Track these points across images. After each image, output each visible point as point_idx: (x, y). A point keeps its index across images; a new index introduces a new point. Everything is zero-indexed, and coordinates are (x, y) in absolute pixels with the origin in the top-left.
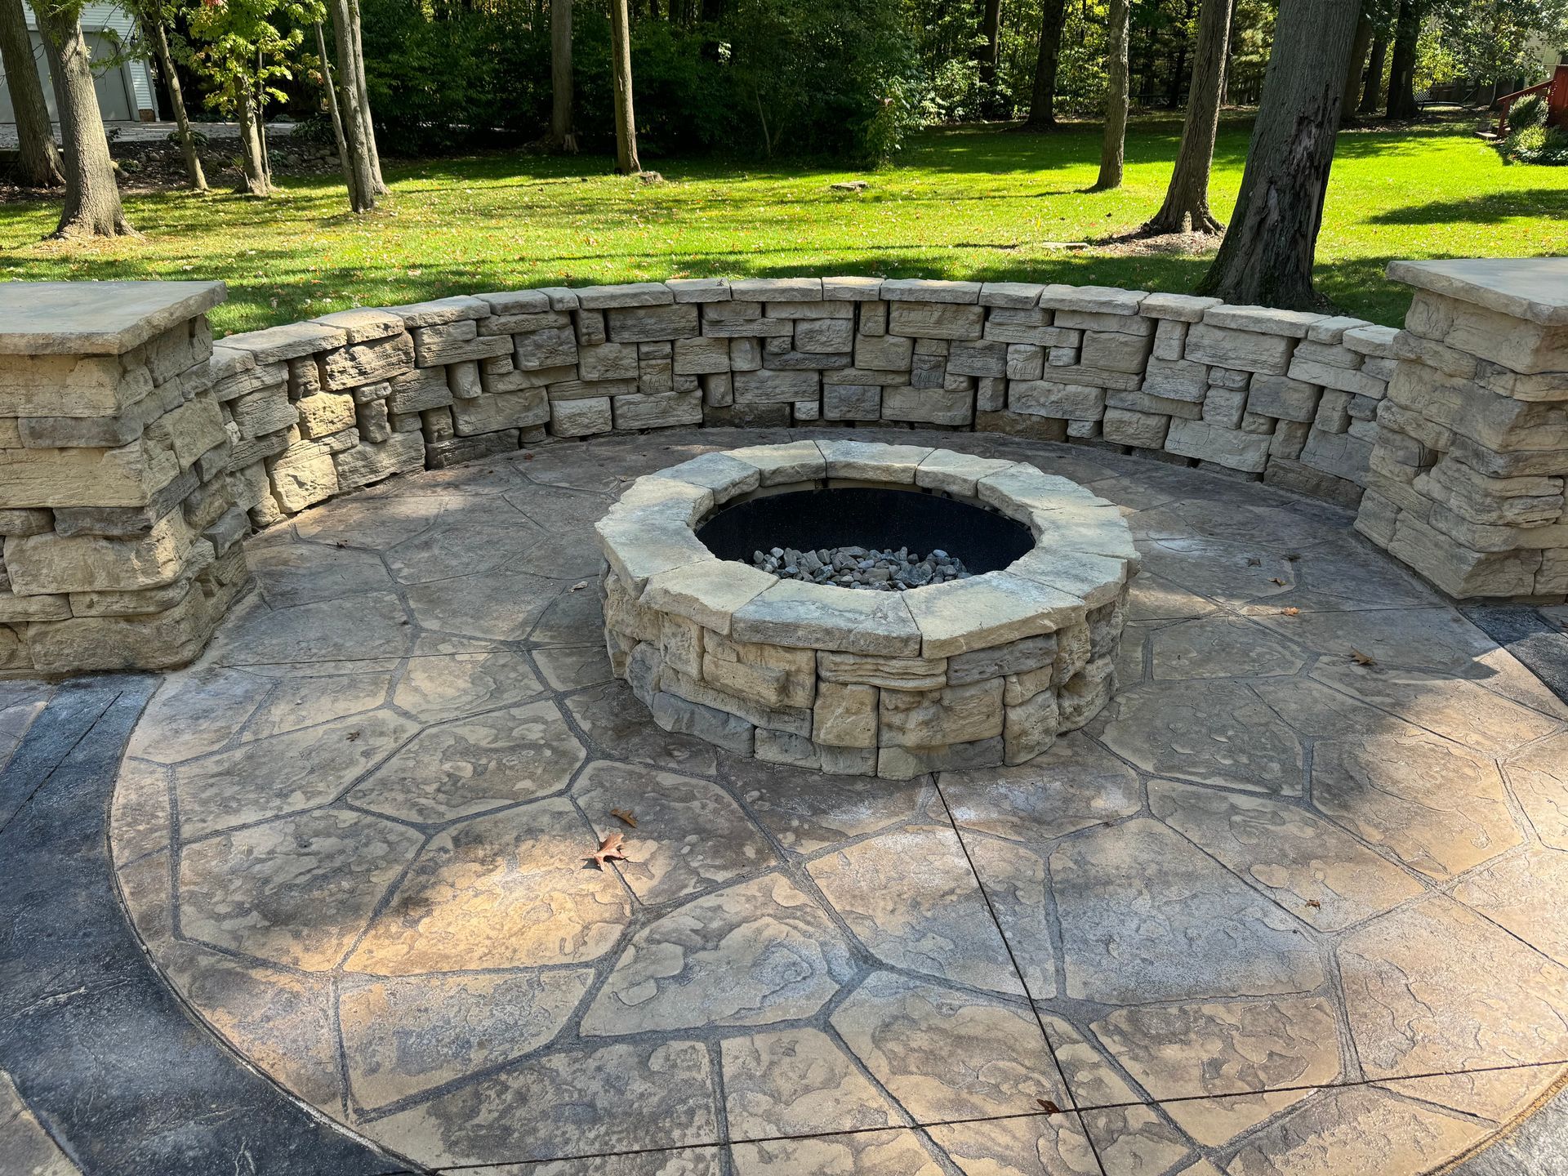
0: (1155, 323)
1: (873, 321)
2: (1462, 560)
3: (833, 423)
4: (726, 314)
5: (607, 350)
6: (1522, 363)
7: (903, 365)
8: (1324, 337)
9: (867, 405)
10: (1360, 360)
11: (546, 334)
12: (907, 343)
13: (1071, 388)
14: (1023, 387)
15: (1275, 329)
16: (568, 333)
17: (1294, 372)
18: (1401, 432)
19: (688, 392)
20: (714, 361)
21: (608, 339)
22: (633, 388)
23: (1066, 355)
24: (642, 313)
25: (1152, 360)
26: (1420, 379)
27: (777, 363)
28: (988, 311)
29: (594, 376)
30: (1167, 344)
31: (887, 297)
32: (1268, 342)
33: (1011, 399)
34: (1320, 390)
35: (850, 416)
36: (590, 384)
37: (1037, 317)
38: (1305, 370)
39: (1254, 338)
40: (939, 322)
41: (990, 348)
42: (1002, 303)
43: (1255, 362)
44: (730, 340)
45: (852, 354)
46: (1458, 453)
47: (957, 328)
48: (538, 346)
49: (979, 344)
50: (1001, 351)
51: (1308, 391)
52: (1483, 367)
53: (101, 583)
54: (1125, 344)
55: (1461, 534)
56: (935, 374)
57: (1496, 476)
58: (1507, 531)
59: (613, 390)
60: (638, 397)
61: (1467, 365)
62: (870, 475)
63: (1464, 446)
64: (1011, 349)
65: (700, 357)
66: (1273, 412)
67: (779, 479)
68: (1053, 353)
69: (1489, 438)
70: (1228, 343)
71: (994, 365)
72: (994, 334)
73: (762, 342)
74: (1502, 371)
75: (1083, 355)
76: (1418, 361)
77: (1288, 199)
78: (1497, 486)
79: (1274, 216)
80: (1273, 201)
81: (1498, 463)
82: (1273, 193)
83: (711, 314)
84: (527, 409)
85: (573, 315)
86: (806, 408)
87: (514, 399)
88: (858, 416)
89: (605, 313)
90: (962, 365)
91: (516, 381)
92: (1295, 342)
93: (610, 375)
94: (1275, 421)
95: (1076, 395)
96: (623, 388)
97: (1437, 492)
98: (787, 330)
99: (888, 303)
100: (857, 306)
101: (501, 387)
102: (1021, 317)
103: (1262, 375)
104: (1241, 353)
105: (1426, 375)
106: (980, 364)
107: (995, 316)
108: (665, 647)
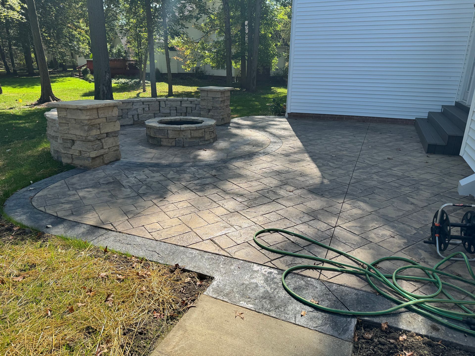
0: (159, 102)
2: (219, 120)
6: (219, 96)
8: (186, 100)
10: (191, 102)
13: (150, 114)
14: (141, 115)
15: (179, 100)
17: (182, 106)
18: (205, 109)
25: (161, 108)
30: (163, 104)
32: (178, 102)
33: (139, 118)
34: (187, 107)
37: (142, 103)
38: (184, 105)
40: (126, 106)
41: (134, 110)
42: (135, 101)
46: (214, 109)
49: (133, 109)
50: (137, 109)
51: (185, 108)
52: (213, 98)
53: (114, 144)
54: (156, 106)
55: (218, 117)
57: (220, 110)
58: (222, 116)
61: (212, 98)
63: (215, 108)
64: (138, 109)
66: (181, 112)
68: (145, 109)
69: (218, 106)
70: (172, 103)
71: (136, 112)
72: (135, 107)
74: (217, 98)
75: (150, 108)
76: (205, 99)
78: (220, 111)
81: (220, 108)
82: (104, 87)
90: (130, 113)
92: (181, 102)
97: (213, 114)
102: (139, 104)
103: (178, 107)
104: (174, 104)
105: (206, 101)
106: (135, 112)
107: (135, 104)
108: (184, 136)
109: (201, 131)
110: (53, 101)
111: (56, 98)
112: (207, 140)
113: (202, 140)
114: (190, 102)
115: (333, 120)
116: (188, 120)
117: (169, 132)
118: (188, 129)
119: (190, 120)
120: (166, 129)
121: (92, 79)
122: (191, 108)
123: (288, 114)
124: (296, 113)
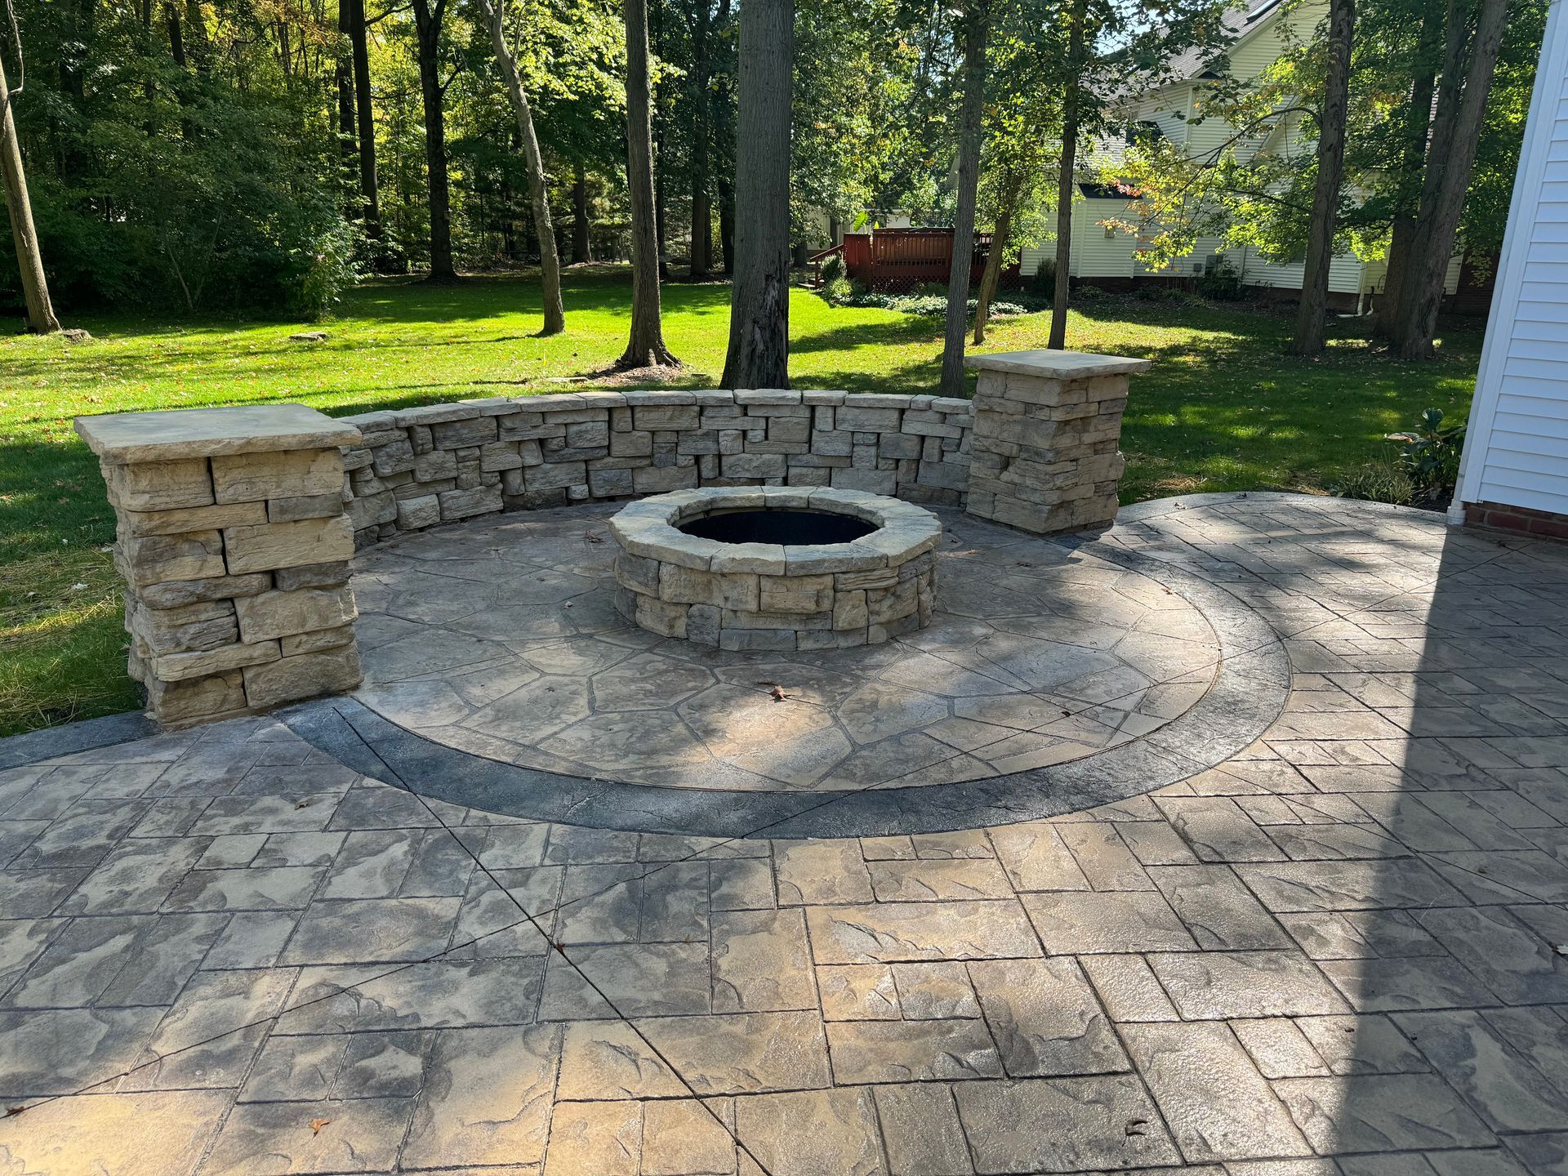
0: (813, 409)
1: (622, 421)
2: (1040, 511)
3: (600, 500)
4: (517, 423)
5: (434, 457)
6: (1053, 400)
7: (648, 451)
8: (921, 406)
9: (624, 483)
10: (944, 416)
11: (394, 446)
12: (649, 435)
13: (766, 456)
14: (733, 459)
15: (891, 404)
16: (407, 445)
17: (905, 429)
18: (988, 451)
19: (493, 486)
20: (509, 459)
21: (435, 449)
22: (453, 486)
23: (757, 435)
24: (458, 425)
25: (815, 433)
26: (993, 420)
27: (556, 457)
28: (702, 409)
29: (427, 478)
30: (824, 420)
31: (634, 403)
32: (887, 413)
33: (724, 468)
34: (923, 438)
35: (612, 493)
36: (425, 484)
37: (737, 411)
38: (913, 427)
39: (878, 412)
40: (671, 419)
41: (707, 434)
42: (713, 403)
43: (881, 426)
44: (520, 442)
45: (609, 447)
46: (1025, 455)
47: (685, 421)
48: (390, 456)
49: (699, 432)
50: (715, 435)
51: (916, 440)
52: (1028, 407)
53: (312, 624)
54: (798, 423)
55: (1036, 498)
56: (671, 455)
57: (1050, 463)
58: (1058, 492)
59: (440, 489)
60: (457, 493)
61: (1021, 407)
62: (739, 503)
63: (1027, 451)
64: (721, 433)
65: (501, 458)
66: (896, 455)
67: (688, 512)
68: (750, 434)
69: (1042, 443)
70: (863, 416)
71: (711, 445)
72: (708, 425)
73: (542, 442)
74: (1042, 407)
75: (770, 433)
76: (991, 410)
77: (768, 334)
78: (1050, 468)
79: (761, 347)
80: (758, 336)
81: (1050, 456)
82: (757, 330)
83: (508, 423)
84: (383, 508)
85: (409, 430)
86: (579, 491)
87: (374, 500)
88: (619, 493)
89: (431, 426)
90: (688, 448)
91: (375, 487)
92: (902, 411)
93: (438, 476)
94: (898, 461)
95: (770, 460)
96: (446, 486)
97: (1017, 479)
98: (562, 432)
99: (632, 408)
100: (610, 410)
101: (367, 491)
102: (726, 412)
103: (886, 434)
104: (872, 421)
105: (996, 417)
106: (702, 446)
107: (708, 412)
108: (726, 599)
109: (812, 586)
110: (658, 363)
111: (668, 355)
112: (845, 633)
113: (819, 627)
114: (938, 417)
116: (839, 510)
117: (665, 571)
118: (746, 569)
119: (846, 511)
120: (654, 556)
121: (843, 295)
122: (939, 442)
123: (1466, 505)
124: (1514, 509)
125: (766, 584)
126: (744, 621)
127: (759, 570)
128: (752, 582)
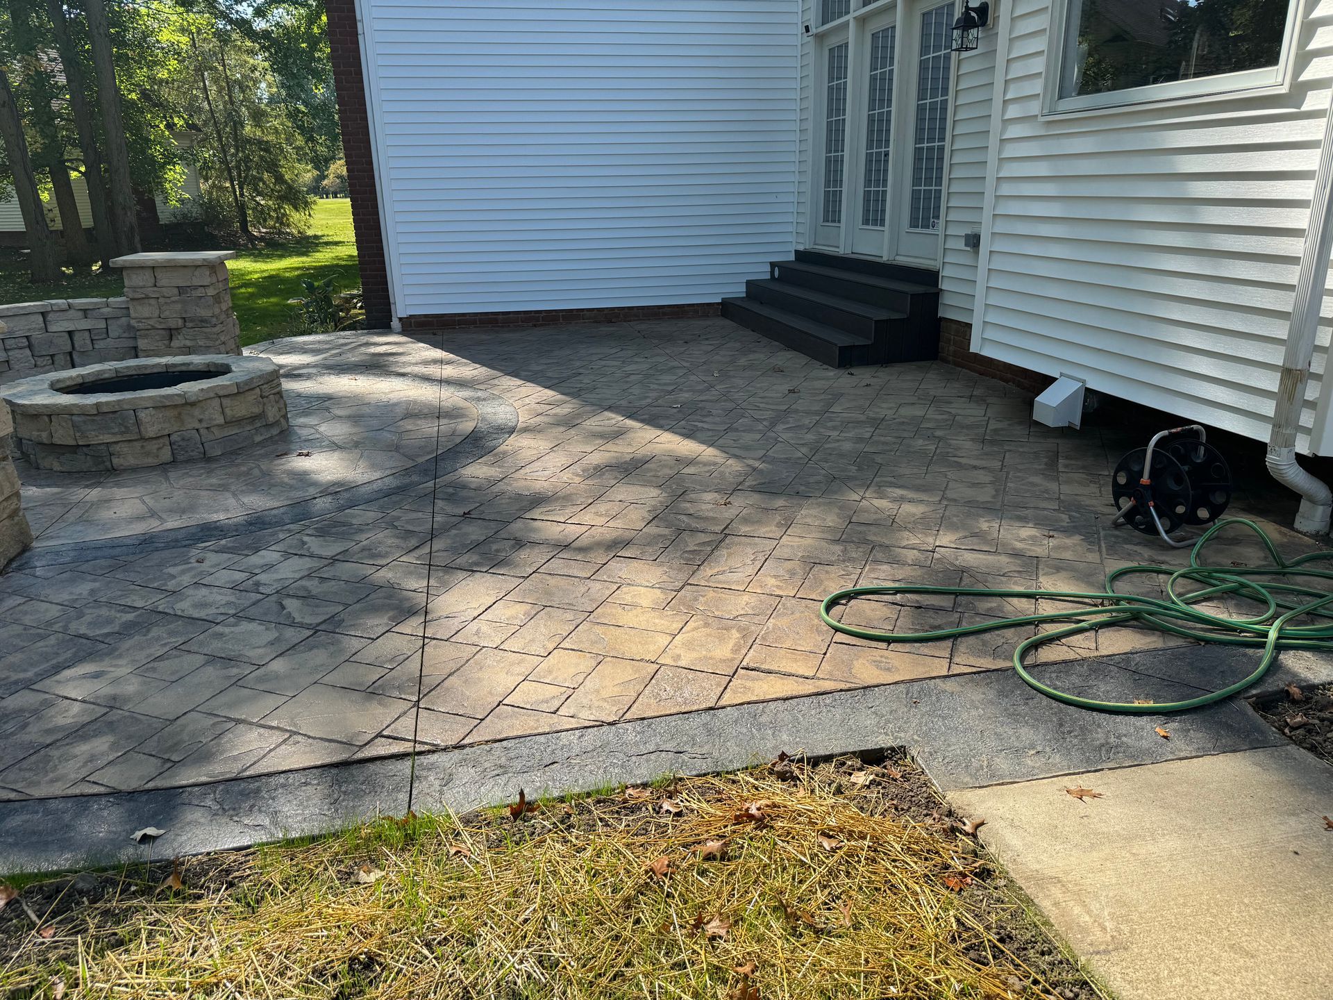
6: (208, 281)
8: (60, 309)
10: (85, 312)
15: (35, 310)
17: (52, 328)
18: (154, 328)
26: (150, 304)
32: (32, 318)
34: (70, 334)
38: (60, 326)
39: (23, 318)
43: (29, 329)
46: (191, 325)
51: (66, 335)
52: (182, 290)
57: (215, 326)
61: (176, 291)
63: (192, 321)
66: (52, 352)
69: (204, 313)
70: (10, 324)
74: (196, 288)
76: (148, 297)
78: (215, 330)
81: (215, 321)
92: (45, 315)
94: (52, 356)
97: (188, 344)
103: (37, 335)
104: (21, 327)
105: (153, 302)
108: (200, 421)
109: (251, 397)
112: (273, 425)
113: (259, 425)
114: (80, 314)
115: (535, 326)
116: (148, 371)
117: (142, 415)
118: (212, 395)
119: (155, 370)
120: (126, 407)
122: (87, 334)
123: (400, 319)
124: (426, 316)
125: (226, 402)
126: (218, 433)
127: (221, 393)
128: (216, 402)
